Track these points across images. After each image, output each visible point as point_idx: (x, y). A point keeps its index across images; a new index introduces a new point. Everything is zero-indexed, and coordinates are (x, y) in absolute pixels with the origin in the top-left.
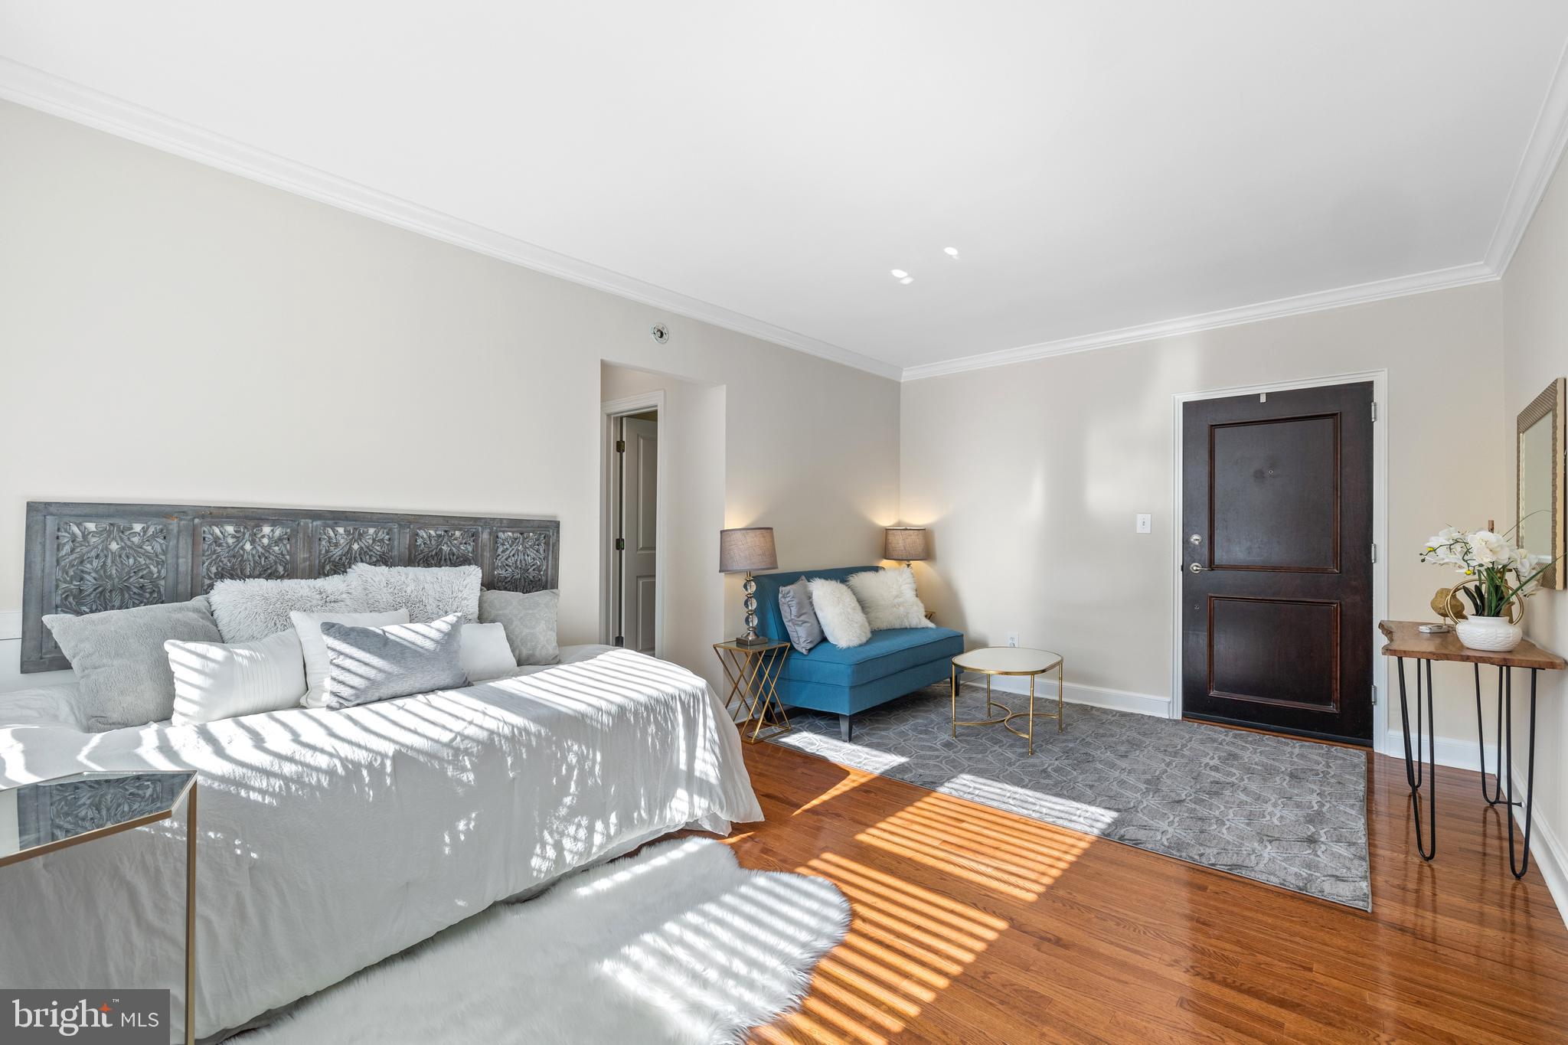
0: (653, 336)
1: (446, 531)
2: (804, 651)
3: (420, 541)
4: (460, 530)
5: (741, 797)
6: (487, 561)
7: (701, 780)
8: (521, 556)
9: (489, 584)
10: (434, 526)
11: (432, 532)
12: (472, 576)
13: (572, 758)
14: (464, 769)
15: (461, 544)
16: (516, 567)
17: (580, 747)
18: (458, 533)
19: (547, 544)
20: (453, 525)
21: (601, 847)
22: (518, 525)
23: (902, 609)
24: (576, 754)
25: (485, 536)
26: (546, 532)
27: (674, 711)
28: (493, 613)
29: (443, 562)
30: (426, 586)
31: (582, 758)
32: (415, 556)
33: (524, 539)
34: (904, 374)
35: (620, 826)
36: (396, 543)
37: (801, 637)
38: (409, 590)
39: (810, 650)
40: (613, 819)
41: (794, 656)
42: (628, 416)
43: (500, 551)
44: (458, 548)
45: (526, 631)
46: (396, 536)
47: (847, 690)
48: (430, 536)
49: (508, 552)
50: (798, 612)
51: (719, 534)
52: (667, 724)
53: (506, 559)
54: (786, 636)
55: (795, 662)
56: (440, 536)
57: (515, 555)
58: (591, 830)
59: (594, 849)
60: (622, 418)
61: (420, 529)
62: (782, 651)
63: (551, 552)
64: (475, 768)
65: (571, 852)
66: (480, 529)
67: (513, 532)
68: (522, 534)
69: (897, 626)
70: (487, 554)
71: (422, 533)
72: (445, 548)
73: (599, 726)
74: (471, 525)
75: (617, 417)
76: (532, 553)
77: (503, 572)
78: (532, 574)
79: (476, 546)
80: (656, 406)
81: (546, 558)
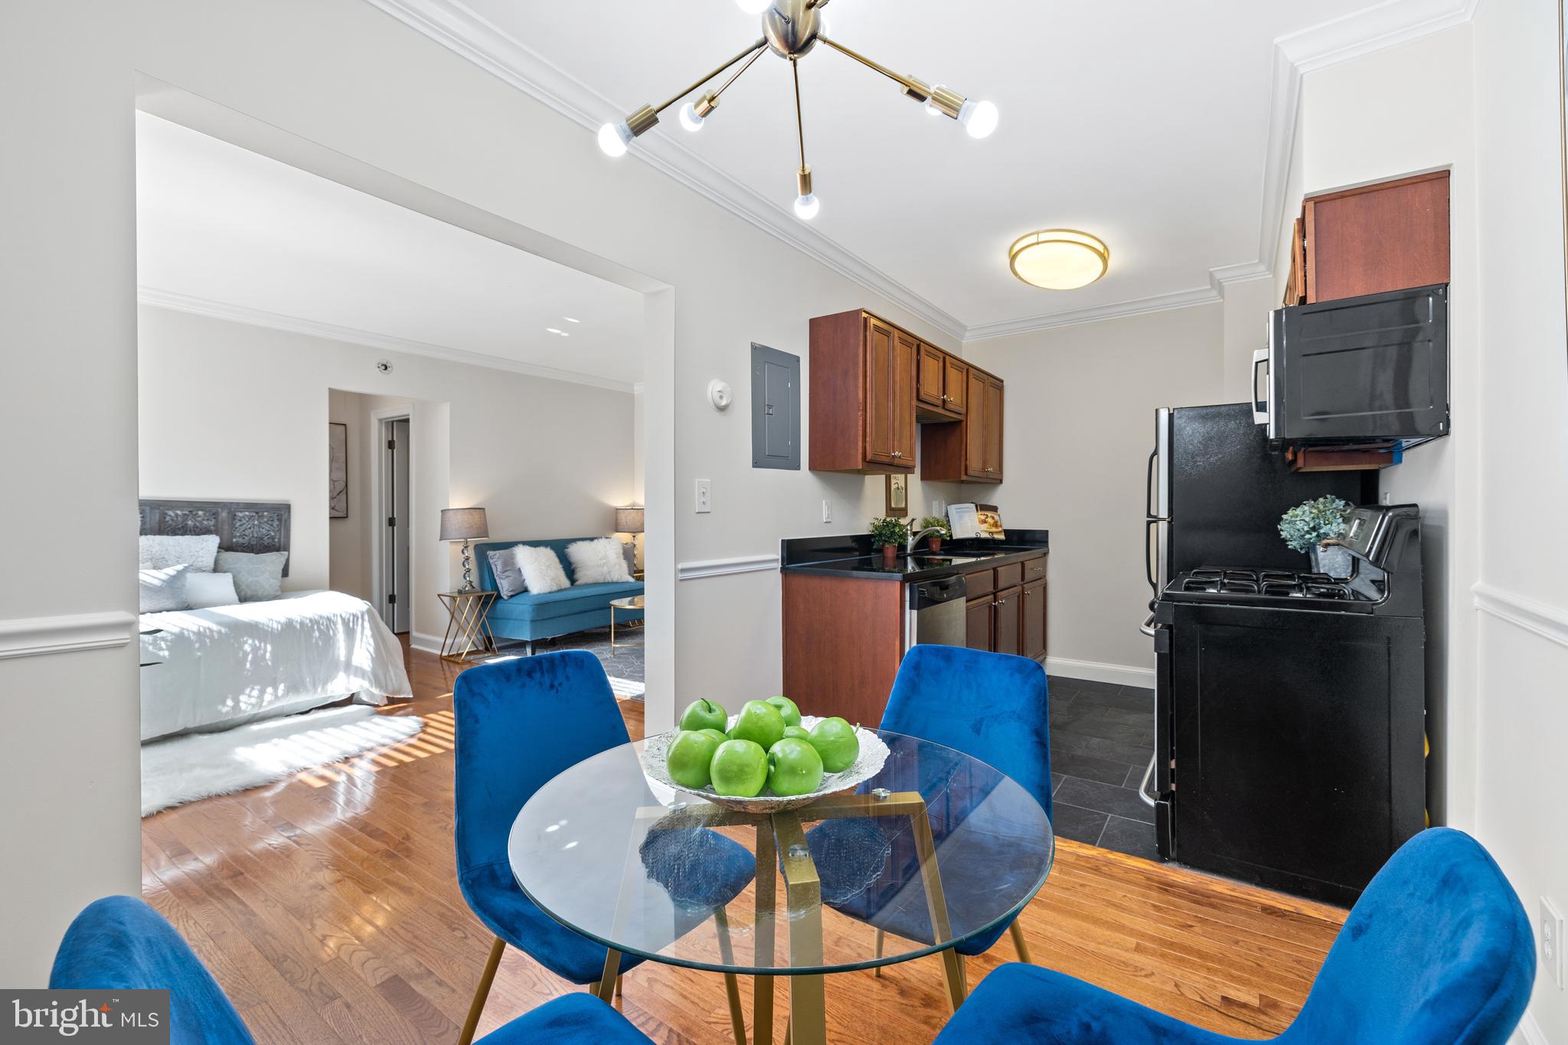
0: (377, 370)
1: (190, 512)
2: (505, 597)
3: (168, 518)
4: (202, 510)
5: (392, 681)
6: (226, 532)
7: (357, 668)
8: (257, 528)
9: (225, 547)
10: (179, 508)
11: (179, 512)
12: (212, 542)
13: (247, 648)
14: (161, 649)
15: (204, 520)
16: (253, 537)
17: (253, 641)
18: (200, 513)
19: (280, 520)
20: (197, 507)
21: (270, 703)
22: (256, 508)
23: (605, 568)
24: (251, 645)
25: (224, 515)
26: (281, 513)
27: (335, 624)
28: (226, 567)
29: (188, 532)
30: (169, 548)
31: (255, 649)
32: (164, 529)
33: (259, 516)
34: (635, 388)
35: (287, 692)
36: (148, 519)
37: (505, 587)
38: (154, 550)
39: (512, 596)
40: (282, 687)
41: (501, 601)
42: (398, 421)
43: (238, 525)
44: (201, 522)
45: (251, 579)
46: (148, 515)
47: (528, 622)
48: (177, 515)
49: (245, 526)
50: (503, 568)
51: (440, 514)
52: (329, 631)
53: (244, 531)
54: (496, 588)
55: (500, 605)
56: (185, 514)
57: (248, 528)
58: (262, 692)
59: (264, 704)
60: (393, 422)
61: (168, 510)
62: (489, 597)
63: (283, 526)
64: (168, 648)
65: (245, 703)
66: (220, 510)
67: (249, 512)
68: (257, 513)
69: (602, 581)
70: (226, 527)
71: (171, 513)
72: (190, 523)
73: (270, 630)
74: (212, 508)
75: (388, 422)
76: (267, 527)
77: (241, 540)
78: (266, 541)
79: (217, 522)
80: (408, 415)
81: (279, 530)
